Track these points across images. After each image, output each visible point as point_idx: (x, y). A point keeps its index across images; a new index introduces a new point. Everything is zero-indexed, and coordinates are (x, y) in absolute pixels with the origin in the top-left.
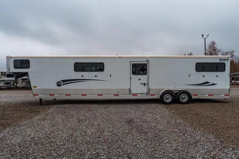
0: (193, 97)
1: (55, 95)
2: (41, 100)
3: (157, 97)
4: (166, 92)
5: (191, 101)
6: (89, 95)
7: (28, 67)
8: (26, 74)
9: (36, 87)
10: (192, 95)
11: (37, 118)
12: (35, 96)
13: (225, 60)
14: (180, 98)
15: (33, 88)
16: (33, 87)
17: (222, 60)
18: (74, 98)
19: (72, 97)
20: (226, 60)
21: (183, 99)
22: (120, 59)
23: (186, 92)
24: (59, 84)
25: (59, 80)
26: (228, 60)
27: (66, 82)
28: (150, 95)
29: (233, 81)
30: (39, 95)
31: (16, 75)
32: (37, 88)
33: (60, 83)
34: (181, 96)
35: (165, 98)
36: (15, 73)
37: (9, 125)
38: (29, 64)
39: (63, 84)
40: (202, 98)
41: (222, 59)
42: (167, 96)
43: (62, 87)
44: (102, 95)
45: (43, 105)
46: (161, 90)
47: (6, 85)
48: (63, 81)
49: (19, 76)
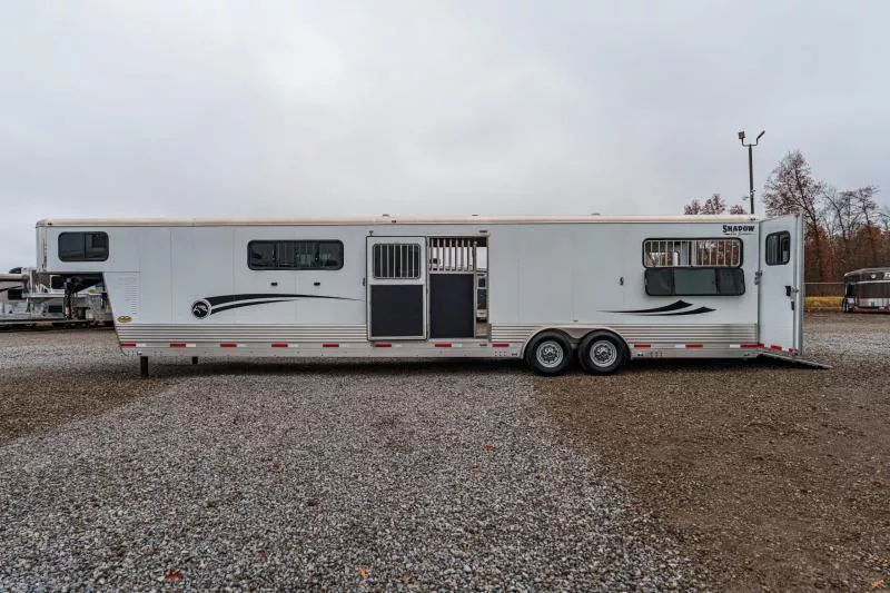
0: (635, 353)
1: (188, 345)
2: (144, 360)
3: (516, 351)
4: (545, 334)
5: (629, 364)
6: (296, 346)
7: (103, 256)
8: (97, 279)
9: (130, 319)
10: (631, 346)
11: (117, 411)
12: (125, 349)
13: (740, 229)
14: (592, 355)
15: (117, 323)
16: (119, 319)
17: (730, 228)
18: (247, 355)
19: (242, 352)
20: (745, 228)
21: (602, 358)
22: (396, 227)
23: (611, 335)
24: (199, 311)
25: (201, 299)
26: (751, 229)
27: (221, 302)
28: (495, 346)
29: (851, 301)
30: (138, 345)
31: (69, 280)
32: (132, 322)
33: (203, 307)
34: (594, 348)
35: (543, 356)
36: (65, 276)
37: (29, 430)
38: (106, 246)
39: (214, 312)
40: (664, 356)
41: (733, 225)
42: (550, 348)
43: (209, 320)
44: (337, 346)
45: (153, 376)
46: (528, 328)
47: (49, 316)
48: (214, 301)
49: (77, 284)
